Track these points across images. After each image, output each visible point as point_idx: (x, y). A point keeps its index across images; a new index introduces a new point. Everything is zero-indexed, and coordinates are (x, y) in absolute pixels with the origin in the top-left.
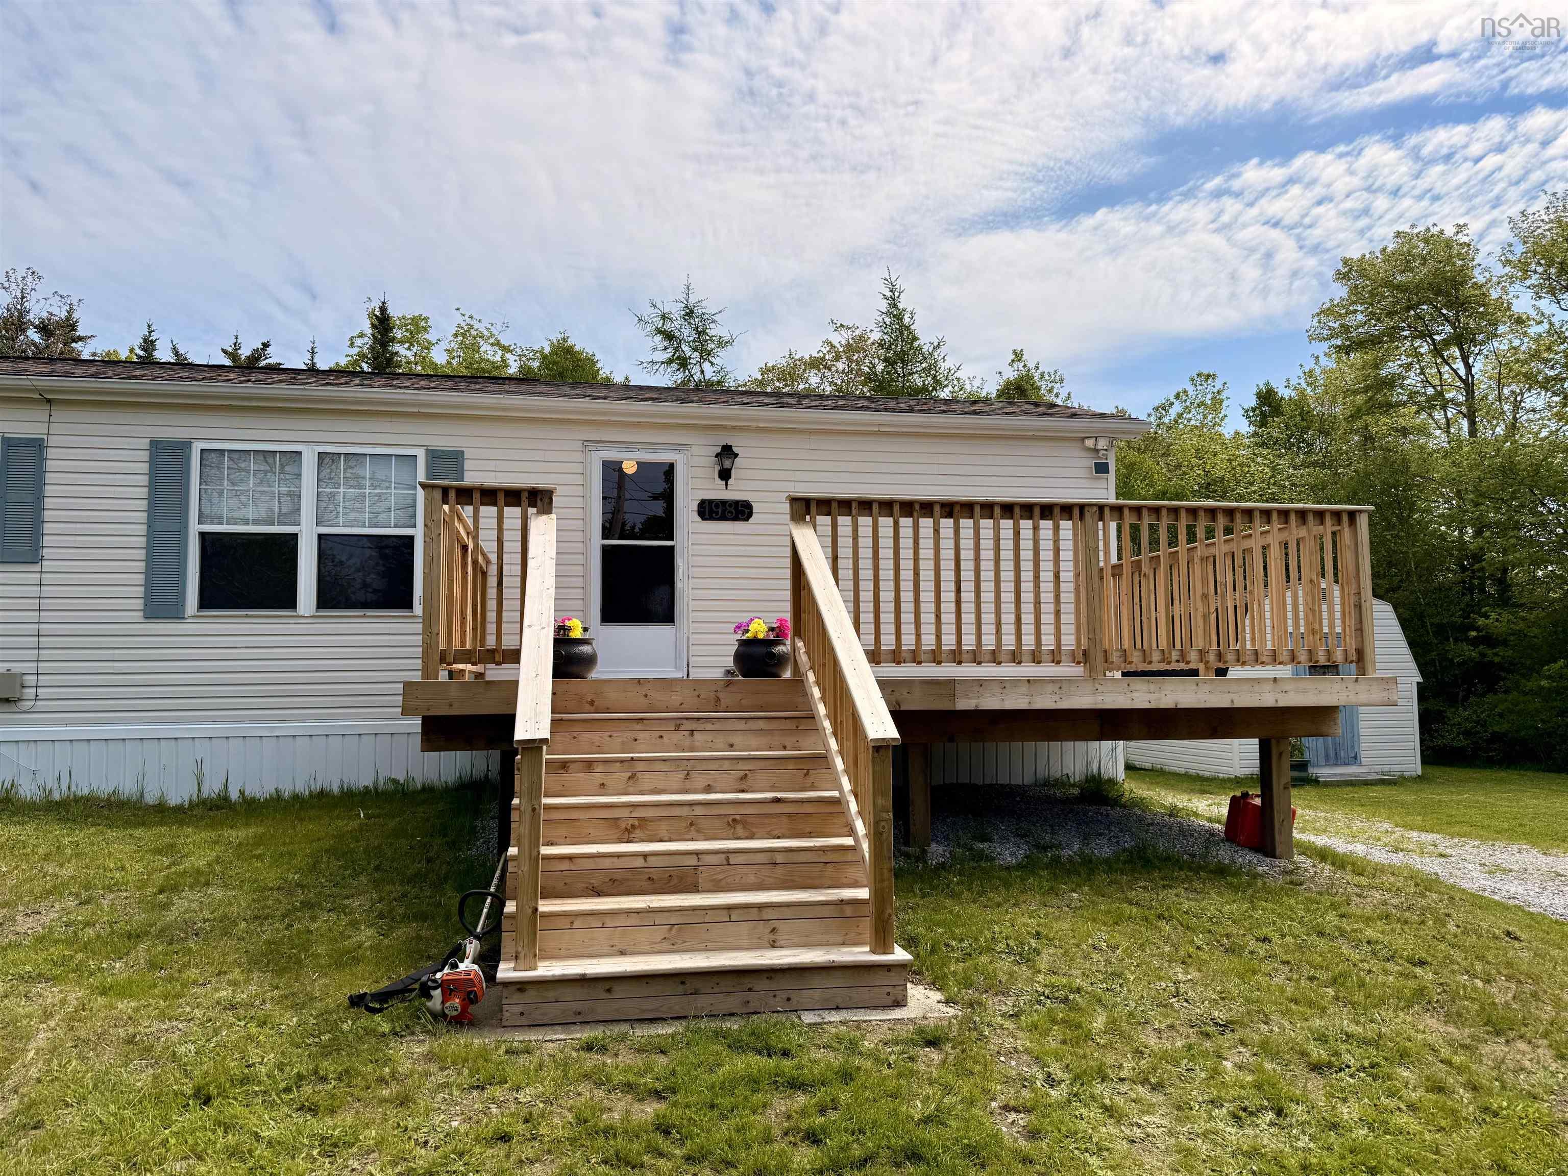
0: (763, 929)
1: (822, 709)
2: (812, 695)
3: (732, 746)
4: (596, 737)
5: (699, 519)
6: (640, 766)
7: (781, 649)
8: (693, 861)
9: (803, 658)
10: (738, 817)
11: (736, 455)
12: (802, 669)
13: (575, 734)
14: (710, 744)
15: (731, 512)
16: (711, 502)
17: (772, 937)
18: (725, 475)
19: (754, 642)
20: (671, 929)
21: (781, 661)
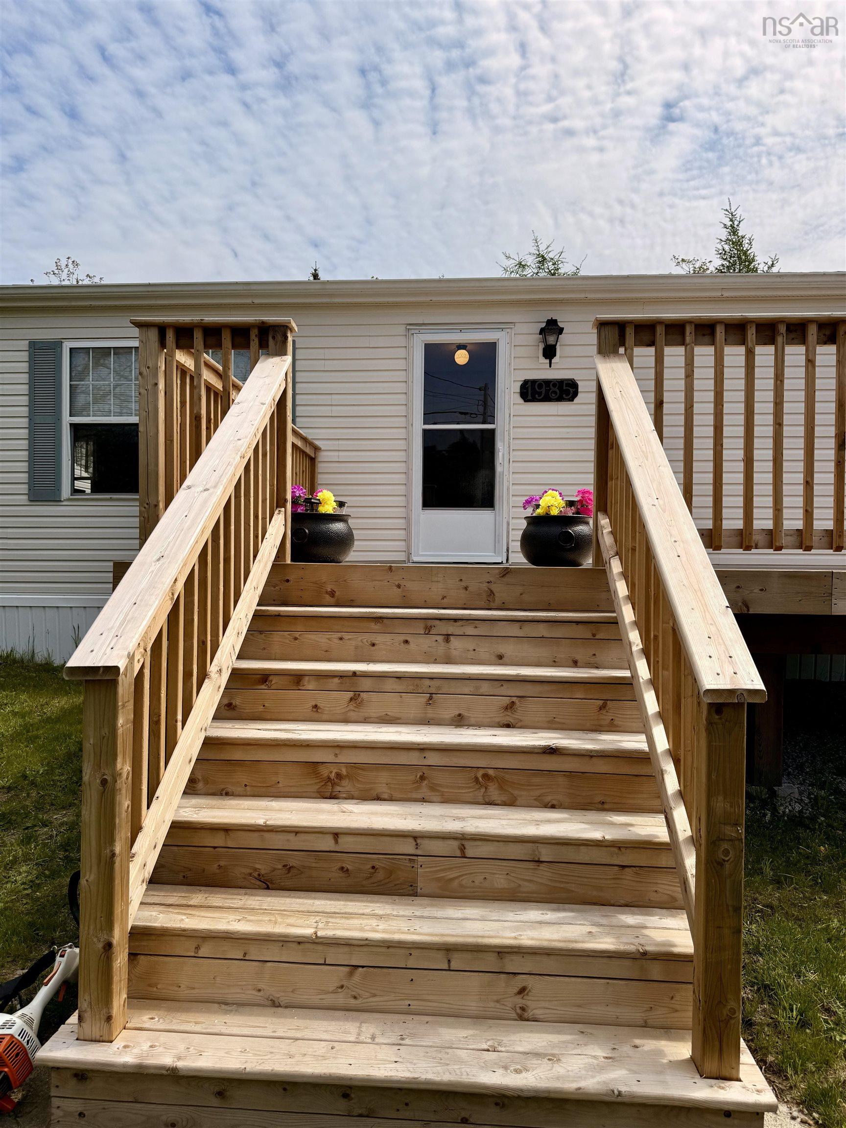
0: (505, 988)
1: (628, 614)
2: (616, 592)
3: (500, 657)
4: (321, 639)
5: (521, 401)
6: (366, 684)
7: (581, 529)
8: (408, 847)
9: (607, 540)
10: (491, 772)
11: (561, 331)
12: (605, 556)
13: (297, 635)
14: (471, 654)
15: (555, 393)
16: (534, 382)
17: (519, 1001)
18: (549, 352)
19: (546, 520)
20: (351, 974)
21: (581, 544)
